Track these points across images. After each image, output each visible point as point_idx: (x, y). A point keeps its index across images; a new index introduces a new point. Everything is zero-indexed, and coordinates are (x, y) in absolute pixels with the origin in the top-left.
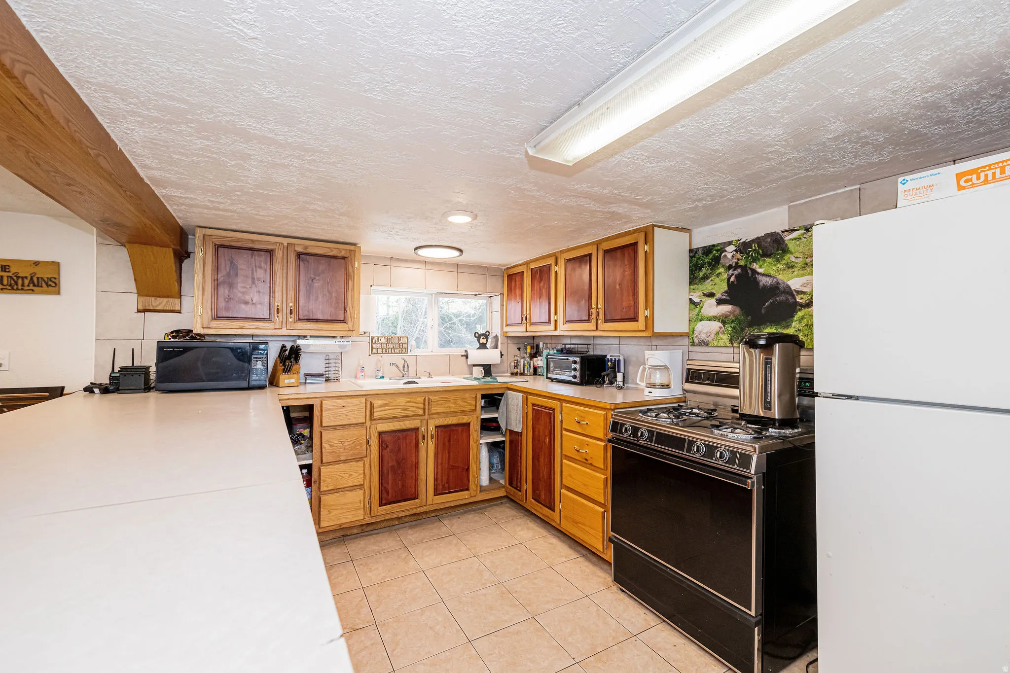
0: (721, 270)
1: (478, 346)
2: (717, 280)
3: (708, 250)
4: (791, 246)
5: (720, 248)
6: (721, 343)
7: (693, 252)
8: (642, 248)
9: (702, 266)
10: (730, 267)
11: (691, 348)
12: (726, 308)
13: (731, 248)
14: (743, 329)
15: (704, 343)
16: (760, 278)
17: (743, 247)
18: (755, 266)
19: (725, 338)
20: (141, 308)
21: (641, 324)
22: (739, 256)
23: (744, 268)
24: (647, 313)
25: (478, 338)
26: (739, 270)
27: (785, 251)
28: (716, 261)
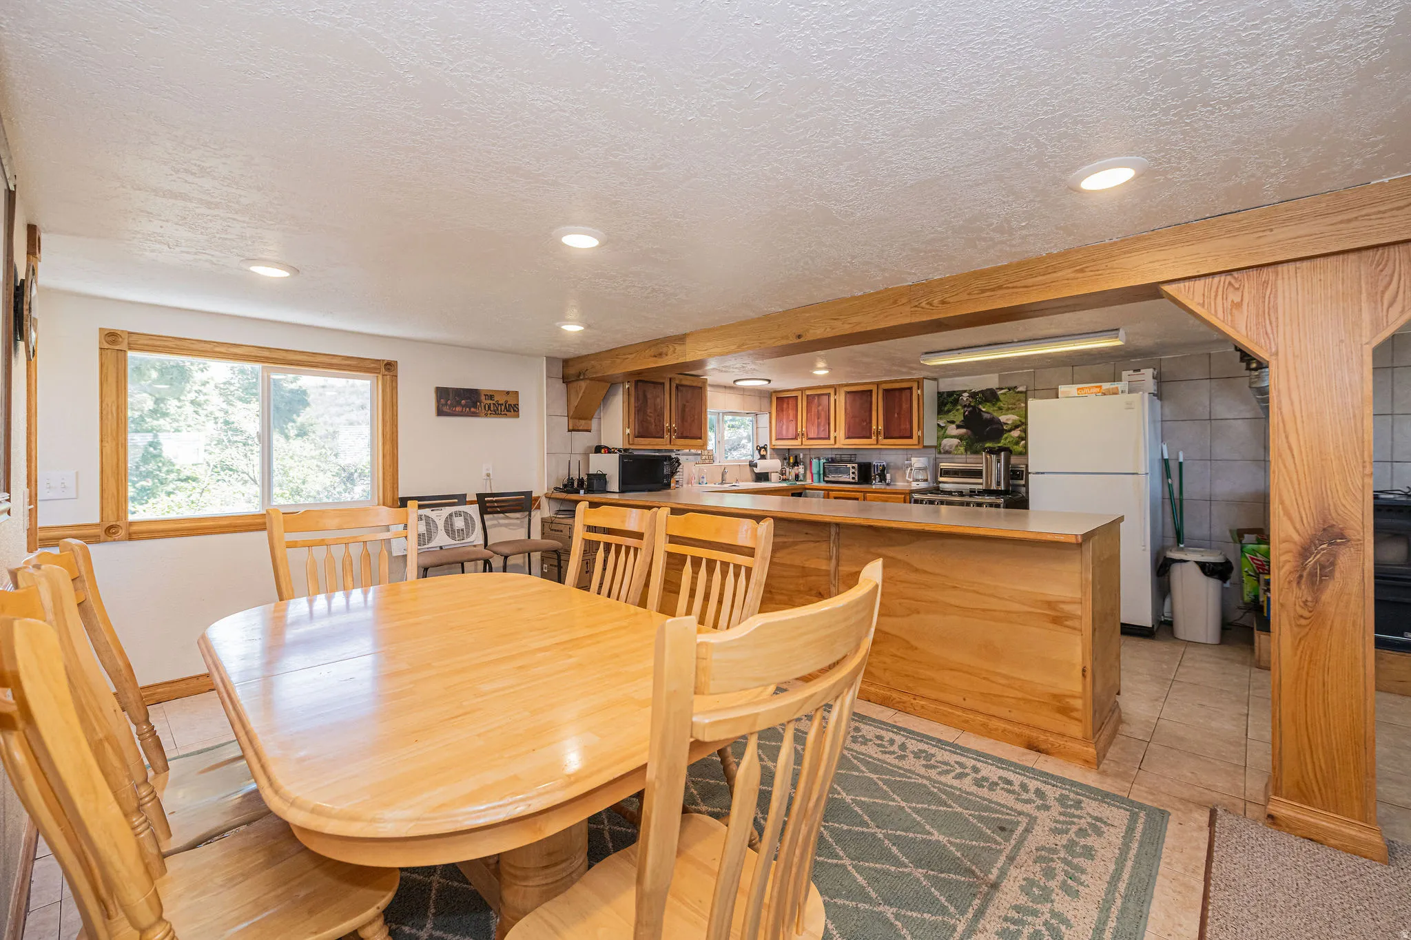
0: (959, 407)
1: (759, 457)
2: (956, 413)
3: (950, 394)
4: (1001, 397)
5: (960, 393)
6: (959, 452)
7: (940, 394)
8: (916, 392)
9: (947, 403)
10: (965, 406)
11: (938, 456)
12: (963, 431)
13: (966, 394)
14: (973, 444)
15: (947, 452)
16: (983, 414)
17: (973, 395)
18: (981, 407)
19: (962, 449)
20: (571, 428)
21: (915, 440)
22: (971, 400)
23: (974, 407)
24: (920, 433)
25: (760, 451)
26: (971, 409)
27: (998, 400)
28: (956, 402)
